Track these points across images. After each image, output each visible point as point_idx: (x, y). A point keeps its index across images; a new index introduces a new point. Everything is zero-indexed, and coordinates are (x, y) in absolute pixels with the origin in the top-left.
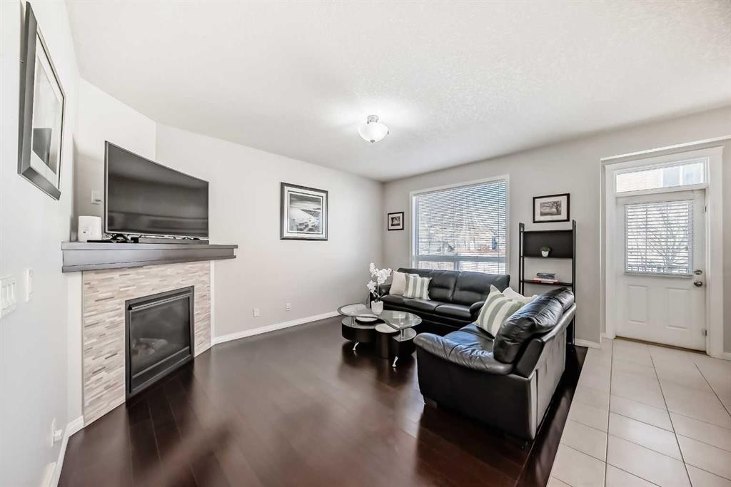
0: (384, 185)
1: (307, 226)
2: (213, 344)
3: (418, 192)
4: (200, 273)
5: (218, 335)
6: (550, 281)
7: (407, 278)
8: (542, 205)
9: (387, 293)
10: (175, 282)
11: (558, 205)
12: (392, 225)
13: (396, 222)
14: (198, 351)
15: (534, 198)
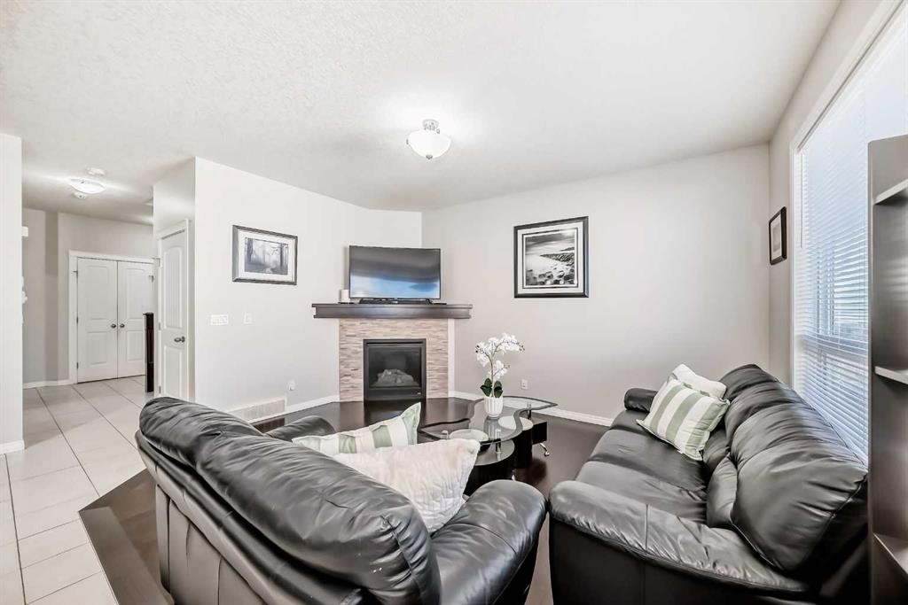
0: (770, 145)
1: (550, 277)
2: (451, 396)
4: (435, 329)
10: (406, 333)
13: (777, 239)
14: (430, 394)
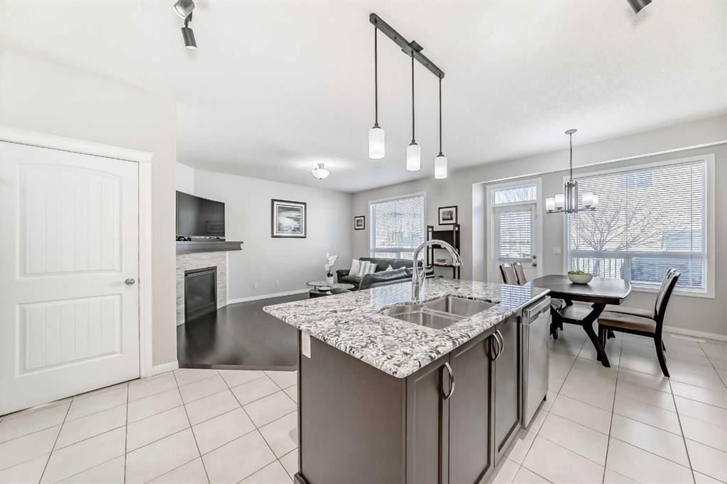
0: (352, 195)
1: (291, 228)
2: (228, 304)
3: (374, 201)
4: (220, 259)
5: (231, 299)
6: (444, 264)
7: (360, 264)
8: (443, 213)
9: (348, 275)
10: (207, 263)
11: (451, 213)
12: (358, 226)
13: (360, 223)
14: (219, 306)
15: (439, 208)
